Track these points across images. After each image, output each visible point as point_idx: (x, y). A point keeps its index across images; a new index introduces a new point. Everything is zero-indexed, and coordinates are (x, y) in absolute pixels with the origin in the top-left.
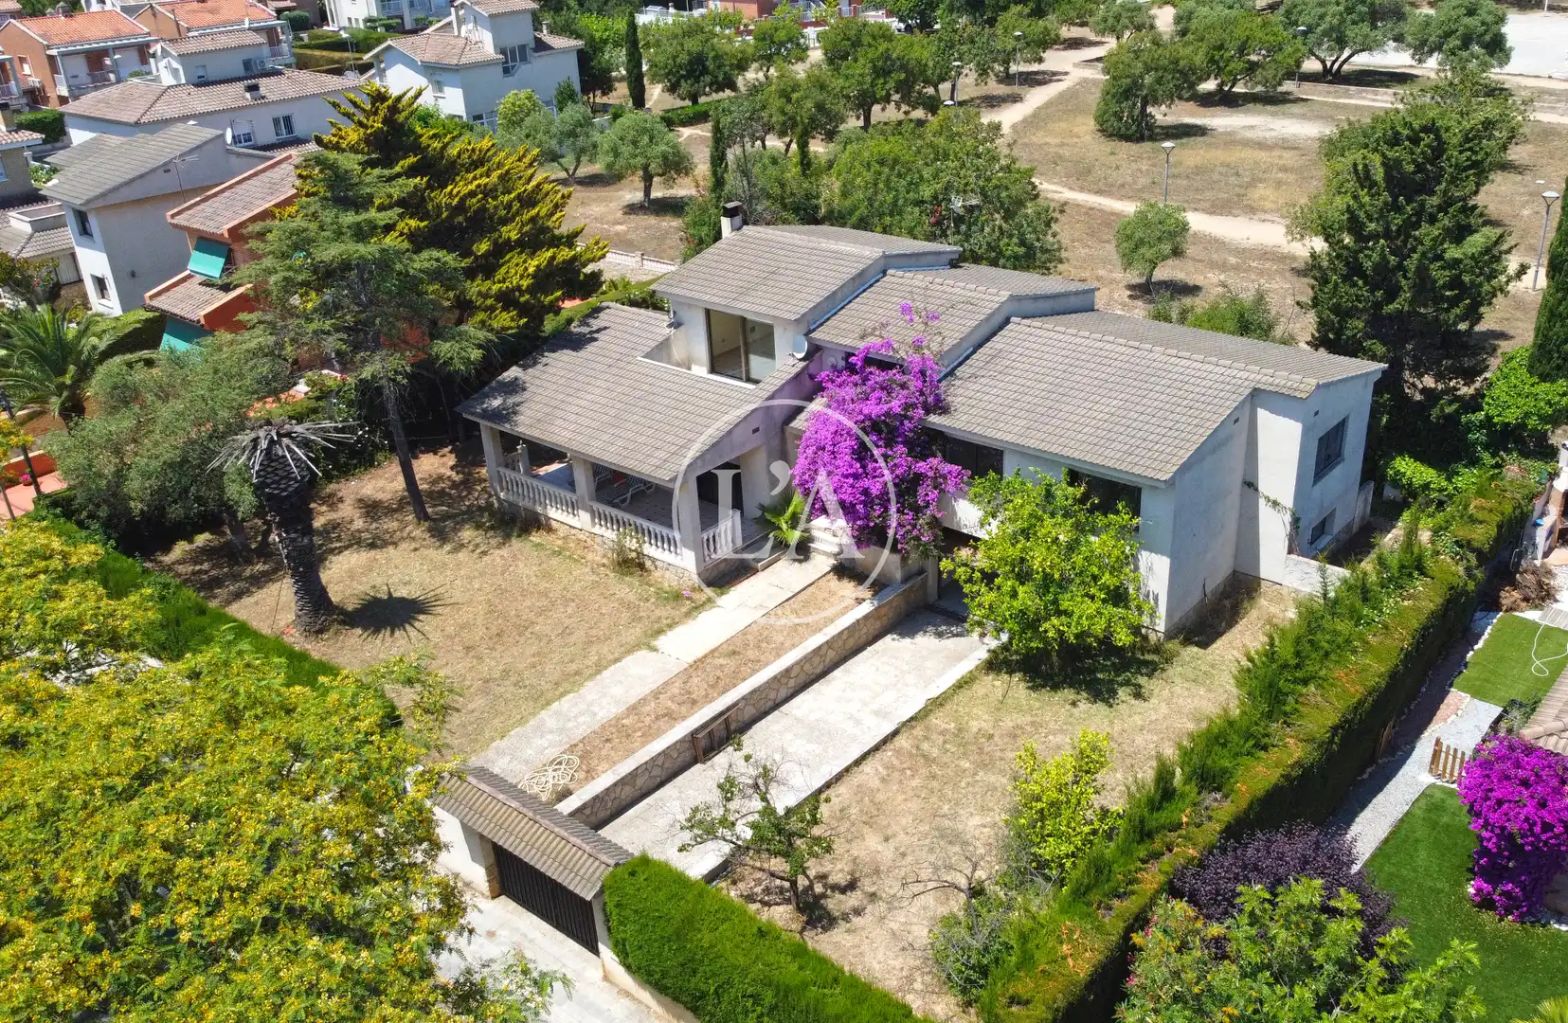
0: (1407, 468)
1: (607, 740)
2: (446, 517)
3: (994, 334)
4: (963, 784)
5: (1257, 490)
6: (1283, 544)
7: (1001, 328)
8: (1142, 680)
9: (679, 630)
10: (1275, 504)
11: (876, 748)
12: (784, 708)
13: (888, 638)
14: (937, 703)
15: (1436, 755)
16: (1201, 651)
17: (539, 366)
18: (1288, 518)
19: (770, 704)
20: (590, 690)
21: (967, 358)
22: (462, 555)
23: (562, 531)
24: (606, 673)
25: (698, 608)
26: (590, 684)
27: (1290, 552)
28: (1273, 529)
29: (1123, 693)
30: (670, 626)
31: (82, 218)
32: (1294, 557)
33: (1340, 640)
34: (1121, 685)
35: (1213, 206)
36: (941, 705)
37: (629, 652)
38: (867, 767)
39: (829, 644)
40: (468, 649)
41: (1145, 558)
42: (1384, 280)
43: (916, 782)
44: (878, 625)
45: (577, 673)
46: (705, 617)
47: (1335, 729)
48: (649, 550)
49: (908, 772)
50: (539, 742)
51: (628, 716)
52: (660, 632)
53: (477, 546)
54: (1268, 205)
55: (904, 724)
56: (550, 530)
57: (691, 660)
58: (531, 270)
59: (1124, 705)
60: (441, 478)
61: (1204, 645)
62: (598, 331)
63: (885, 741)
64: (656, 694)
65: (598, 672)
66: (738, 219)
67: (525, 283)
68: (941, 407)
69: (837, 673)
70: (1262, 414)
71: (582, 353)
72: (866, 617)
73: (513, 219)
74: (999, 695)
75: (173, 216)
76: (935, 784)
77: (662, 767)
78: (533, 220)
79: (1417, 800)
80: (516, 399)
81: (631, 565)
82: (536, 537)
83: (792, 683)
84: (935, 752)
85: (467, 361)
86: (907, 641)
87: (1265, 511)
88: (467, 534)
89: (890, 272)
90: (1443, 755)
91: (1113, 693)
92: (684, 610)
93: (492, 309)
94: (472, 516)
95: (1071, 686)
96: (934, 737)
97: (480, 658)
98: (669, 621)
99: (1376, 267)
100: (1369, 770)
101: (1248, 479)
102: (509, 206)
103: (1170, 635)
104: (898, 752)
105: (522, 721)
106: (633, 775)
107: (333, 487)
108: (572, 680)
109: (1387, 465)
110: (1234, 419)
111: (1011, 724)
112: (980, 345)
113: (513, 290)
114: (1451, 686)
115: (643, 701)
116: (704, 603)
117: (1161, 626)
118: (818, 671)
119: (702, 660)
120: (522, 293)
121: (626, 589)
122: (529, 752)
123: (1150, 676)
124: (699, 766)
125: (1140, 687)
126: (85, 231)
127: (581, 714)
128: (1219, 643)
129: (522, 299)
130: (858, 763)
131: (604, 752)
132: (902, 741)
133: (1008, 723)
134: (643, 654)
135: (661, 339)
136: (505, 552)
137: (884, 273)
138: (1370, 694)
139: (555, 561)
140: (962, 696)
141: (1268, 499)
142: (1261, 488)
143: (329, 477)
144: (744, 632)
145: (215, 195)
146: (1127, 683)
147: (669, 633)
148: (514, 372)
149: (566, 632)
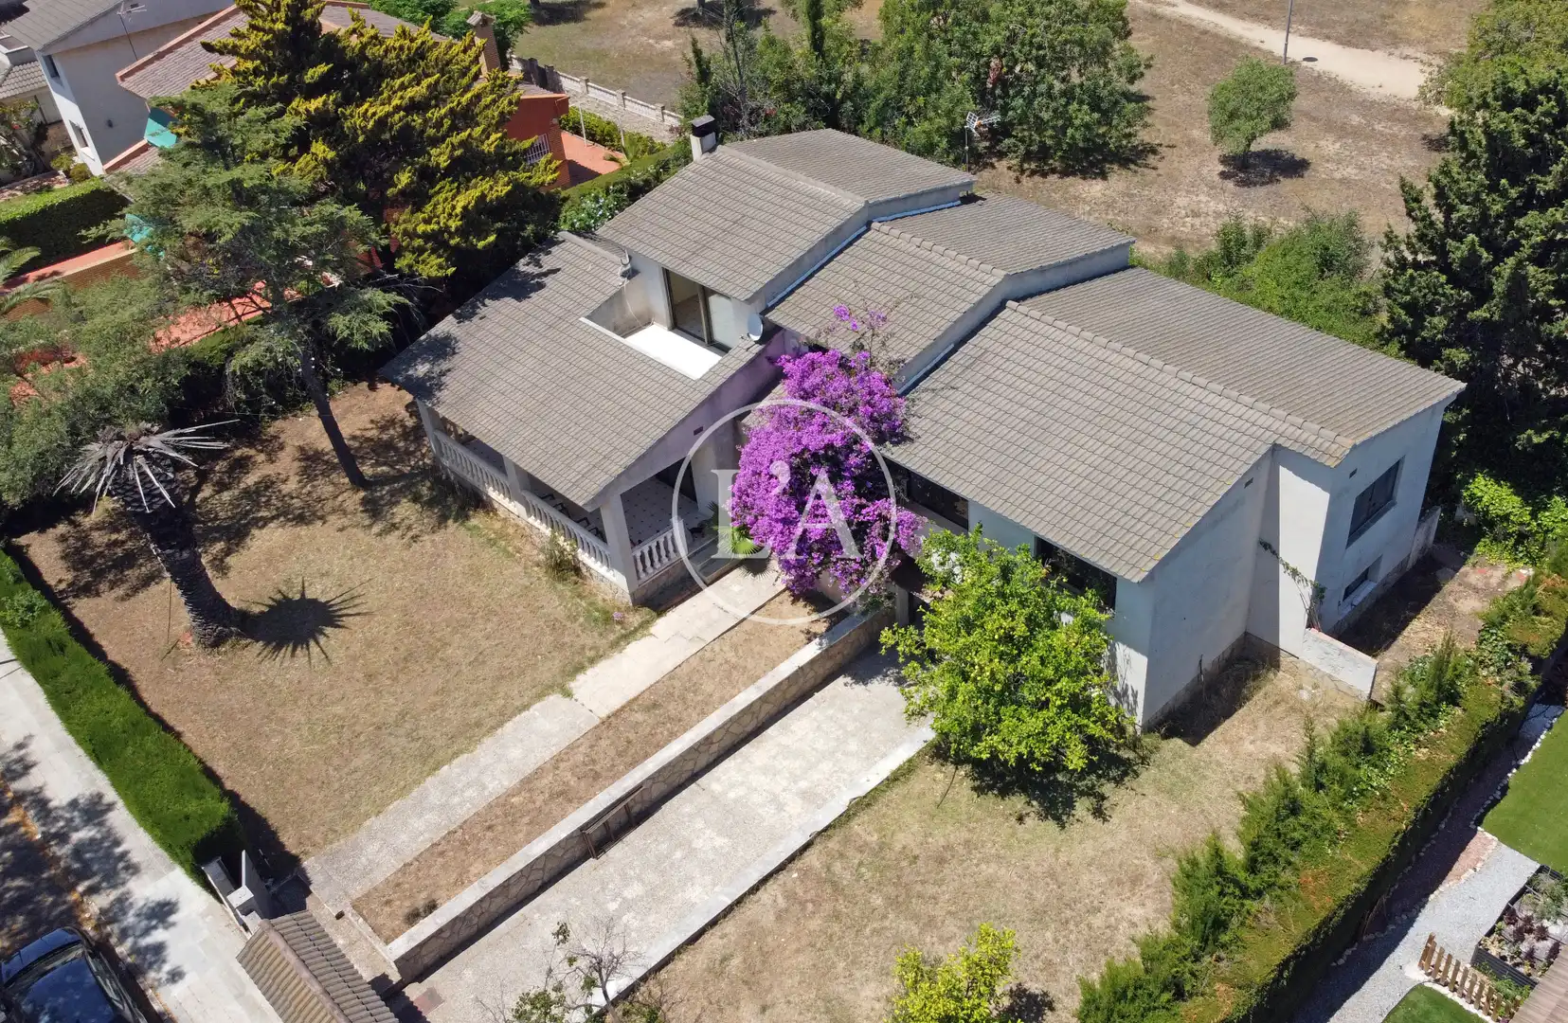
1: (490, 828)
2: (381, 481)
3: (983, 324)
4: (868, 931)
5: (1275, 553)
6: (1304, 618)
7: (993, 315)
8: (1107, 788)
9: (602, 666)
10: (1295, 573)
11: (781, 868)
12: (703, 781)
13: (841, 680)
14: (862, 804)
15: (1428, 953)
16: (1187, 747)
17: (475, 319)
18: (1308, 591)
19: (685, 776)
20: (485, 752)
21: (945, 359)
22: (392, 538)
23: (501, 513)
24: (509, 725)
25: (628, 637)
26: (488, 741)
27: (1310, 625)
28: (1293, 601)
29: (1082, 807)
30: (592, 661)
31: (50, 62)
32: (1314, 631)
33: (1318, 825)
34: (1082, 794)
35: (1351, 32)
36: (868, 805)
37: (540, 696)
38: (764, 895)
39: (763, 699)
40: (370, 677)
41: (1122, 650)
43: (815, 924)
44: (829, 665)
45: (478, 724)
46: (635, 648)
48: (584, 557)
49: (810, 906)
50: (418, 824)
51: (519, 794)
52: (580, 669)
53: (409, 528)
55: (819, 834)
56: (490, 512)
57: (604, 713)
58: (458, 210)
59: (1077, 825)
60: (392, 422)
61: (1195, 737)
62: (546, 274)
63: (792, 859)
64: (557, 761)
65: (500, 724)
66: (711, 138)
67: (454, 224)
68: (898, 435)
69: (771, 731)
70: (1285, 475)
71: (525, 304)
72: (812, 662)
73: (443, 139)
74: (940, 789)
75: (123, 78)
76: (836, 927)
77: (543, 869)
78: (463, 144)
79: (1396, 1008)
80: (445, 365)
81: (564, 568)
82: (472, 518)
83: (715, 748)
84: (846, 878)
85: (370, 337)
86: (859, 688)
87: (1284, 578)
88: (405, 510)
89: (875, 225)
90: (1436, 955)
91: (1069, 804)
92: (612, 637)
93: (421, 251)
94: (406, 485)
95: (1024, 790)
96: (851, 853)
97: (378, 692)
98: (592, 654)
100: (1348, 952)
101: (1266, 539)
102: (439, 124)
103: (1149, 728)
104: (805, 873)
105: (404, 791)
106: (505, 886)
107: (279, 424)
108: (468, 734)
110: (1247, 481)
111: (942, 842)
112: (963, 341)
113: (441, 231)
114: (1479, 822)
115: (539, 773)
116: (636, 630)
117: (1139, 719)
118: (749, 729)
119: (616, 714)
120: (452, 235)
121: (554, 599)
122: (404, 837)
123: (1118, 781)
124: (591, 862)
125: (1103, 798)
126: (54, 74)
127: (469, 785)
128: (1211, 738)
129: (452, 242)
130: (754, 889)
131: (483, 845)
132: (812, 858)
133: (938, 840)
134: (555, 699)
135: (612, 291)
136: (437, 537)
137: (868, 225)
138: (1341, 906)
139: (488, 554)
140: (897, 792)
141: (1287, 566)
142: (1281, 555)
143: (275, 416)
144: (671, 675)
145: (170, 50)
146: (1090, 792)
147: (590, 672)
148: (447, 326)
149: (478, 661)
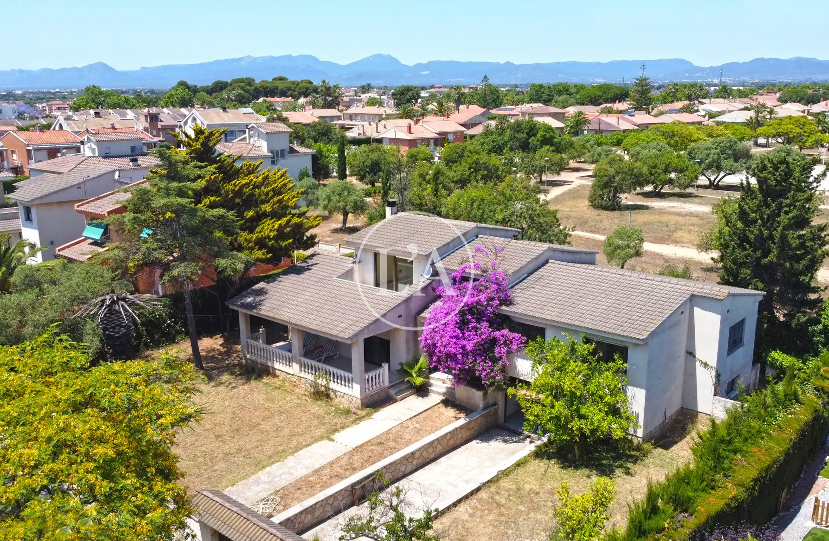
0: (778, 356)
1: (298, 489)
2: (213, 369)
3: (540, 268)
4: (521, 519)
5: (694, 356)
6: (711, 390)
7: (543, 265)
8: (629, 465)
9: (348, 430)
10: (706, 365)
11: (466, 497)
12: (410, 477)
13: (474, 442)
14: (505, 473)
15: (816, 508)
16: (664, 452)
17: (276, 282)
18: (714, 373)
19: (401, 474)
20: (290, 461)
21: (524, 279)
22: (220, 388)
23: (282, 376)
24: (301, 452)
25: (360, 419)
26: (291, 458)
27: (715, 395)
28: (705, 381)
29: (618, 472)
30: (342, 428)
31: (28, 210)
32: (717, 397)
33: (754, 431)
34: (617, 467)
35: (655, 239)
36: (507, 475)
37: (316, 441)
38: (461, 508)
39: (438, 440)
40: (218, 437)
41: (631, 390)
42: (762, 244)
43: (491, 517)
44: (468, 433)
45: (283, 451)
46: (364, 424)
47: (756, 480)
48: (332, 385)
49: (486, 512)
50: (256, 489)
51: (312, 475)
52: (336, 430)
53: (230, 384)
54: (685, 240)
55: (484, 484)
56: (275, 376)
57: (354, 447)
58: (276, 227)
59: (620, 479)
60: (213, 350)
61: (666, 447)
62: (312, 265)
63: (472, 493)
64: (331, 464)
65: (296, 451)
66: (395, 208)
67: (272, 234)
68: (508, 302)
69: (442, 459)
70: (697, 310)
71: (302, 276)
72: (461, 427)
73: (268, 201)
74: (543, 470)
75: (78, 206)
76: (503, 519)
77: (331, 505)
78: (280, 201)
79: (806, 536)
80: (262, 298)
81: (322, 395)
82: (265, 380)
83: (415, 462)
84: (503, 501)
85: (235, 271)
86: (485, 444)
87: (700, 370)
88: (225, 377)
89: (480, 236)
90: (820, 508)
91: (612, 472)
92: (351, 419)
93: (252, 249)
94: (229, 369)
95: (587, 467)
96: (503, 492)
97: (224, 442)
98: (342, 425)
99: (756, 237)
100: (774, 519)
101: (689, 351)
102: (267, 194)
103: (646, 439)
104: (480, 500)
105: (247, 476)
106: (313, 508)
107: (148, 352)
108: (279, 455)
109: (767, 356)
110: (680, 311)
111: (550, 487)
112: (532, 273)
113: (265, 238)
114: (818, 474)
115: (322, 468)
116: (364, 417)
117: (640, 433)
118: (432, 456)
119: (360, 446)
120: (270, 240)
121: (318, 408)
122: (249, 494)
123: (635, 463)
124: (355, 507)
125: (629, 469)
126: (28, 218)
127: (284, 474)
128: (675, 447)
129: (270, 243)
130: (455, 505)
131: (296, 496)
132: (483, 494)
133: (548, 486)
134: (325, 442)
135: (347, 269)
136: (246, 387)
137: (477, 237)
138: (775, 463)
139: (276, 393)
140: (520, 470)
141: (701, 362)
142: (697, 356)
143: (147, 347)
144: (387, 433)
145: (104, 197)
146: (621, 466)
147: (342, 432)
148: (261, 285)
149: (278, 429)
